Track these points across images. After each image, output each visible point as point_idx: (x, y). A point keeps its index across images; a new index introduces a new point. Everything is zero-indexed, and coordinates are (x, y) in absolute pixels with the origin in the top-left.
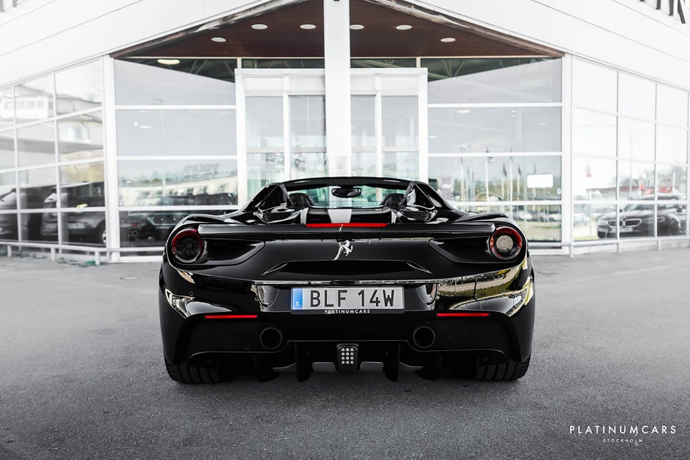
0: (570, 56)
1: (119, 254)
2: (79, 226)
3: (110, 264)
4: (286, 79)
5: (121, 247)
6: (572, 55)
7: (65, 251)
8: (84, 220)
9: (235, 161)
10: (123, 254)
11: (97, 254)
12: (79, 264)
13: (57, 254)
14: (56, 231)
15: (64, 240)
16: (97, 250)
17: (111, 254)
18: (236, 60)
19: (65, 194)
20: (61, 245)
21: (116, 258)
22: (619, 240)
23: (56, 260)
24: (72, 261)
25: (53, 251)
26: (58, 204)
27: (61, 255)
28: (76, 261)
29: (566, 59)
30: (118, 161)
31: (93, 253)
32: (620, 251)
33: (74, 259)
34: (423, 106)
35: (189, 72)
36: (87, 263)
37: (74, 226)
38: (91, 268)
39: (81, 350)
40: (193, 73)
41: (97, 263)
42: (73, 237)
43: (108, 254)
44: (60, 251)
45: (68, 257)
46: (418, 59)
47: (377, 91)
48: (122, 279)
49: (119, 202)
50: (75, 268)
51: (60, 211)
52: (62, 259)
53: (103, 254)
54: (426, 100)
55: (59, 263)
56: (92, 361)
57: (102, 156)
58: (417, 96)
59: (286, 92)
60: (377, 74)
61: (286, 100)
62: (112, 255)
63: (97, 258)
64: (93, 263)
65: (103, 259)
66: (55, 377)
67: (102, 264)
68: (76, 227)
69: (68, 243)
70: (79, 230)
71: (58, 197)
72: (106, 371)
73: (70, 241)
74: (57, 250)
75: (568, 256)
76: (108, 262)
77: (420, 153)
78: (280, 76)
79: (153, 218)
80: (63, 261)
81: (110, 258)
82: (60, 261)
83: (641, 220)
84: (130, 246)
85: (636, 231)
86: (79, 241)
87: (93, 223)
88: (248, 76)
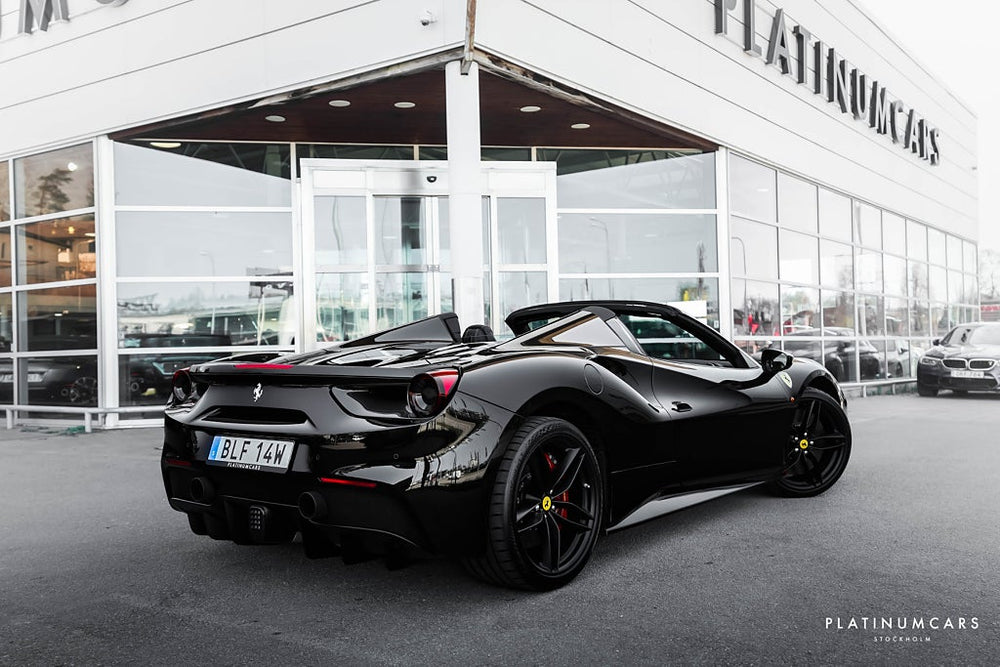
0: (724, 149)
1: (117, 416)
3: (106, 430)
4: (370, 172)
5: (120, 406)
6: (727, 148)
10: (123, 416)
11: (88, 417)
12: (57, 432)
14: (11, 386)
15: (22, 398)
16: (87, 411)
17: (105, 416)
18: (289, 145)
20: (18, 405)
21: (112, 422)
23: (15, 428)
24: (41, 428)
25: (8, 414)
26: (14, 346)
28: (47, 428)
29: (721, 154)
30: (118, 284)
31: (81, 416)
33: (45, 426)
34: (552, 211)
36: (73, 429)
38: (78, 436)
41: (88, 429)
43: (100, 416)
46: (534, 149)
47: (492, 191)
50: (53, 439)
51: (15, 355)
52: (24, 425)
53: (94, 417)
54: (556, 203)
55: (20, 431)
58: (545, 199)
59: (370, 190)
60: (492, 168)
61: (370, 202)
62: (107, 418)
63: (87, 423)
64: (82, 429)
65: (96, 424)
67: (95, 430)
71: (14, 335)
73: (30, 399)
76: (104, 428)
77: (549, 274)
78: (362, 169)
79: (161, 364)
80: (26, 430)
81: (104, 423)
82: (21, 429)
84: (132, 405)
88: (317, 168)
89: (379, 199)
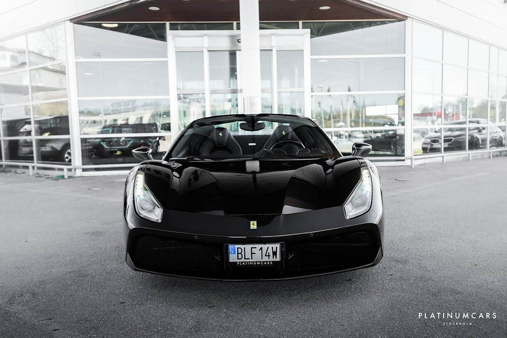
1: (81, 170)
2: (48, 148)
3: (75, 177)
4: (206, 38)
5: (83, 164)
6: (412, 18)
7: (39, 168)
8: (51, 145)
9: (169, 100)
10: (84, 170)
11: (65, 170)
12: (52, 178)
13: (34, 170)
14: (32, 153)
15: (38, 159)
16: (65, 167)
17: (75, 170)
18: (165, 24)
19: (37, 125)
20: (36, 163)
21: (79, 173)
22: (443, 154)
23: (34, 175)
24: (46, 175)
25: (31, 168)
26: (33, 133)
27: (36, 171)
28: (49, 175)
29: (409, 22)
30: (79, 101)
31: (62, 170)
32: (445, 162)
33: (48, 174)
34: (307, 58)
35: (123, 32)
36: (57, 177)
37: (43, 149)
38: (61, 181)
39: (83, 249)
40: (127, 33)
41: (66, 177)
42: (45, 157)
43: (73, 170)
44: (36, 168)
45: (42, 172)
46: (300, 22)
47: (273, 47)
48: (90, 189)
49: (80, 132)
50: (50, 181)
51: (34, 138)
52: (37, 174)
53: (70, 170)
54: (310, 53)
55: (36, 177)
56: (94, 258)
57: (67, 97)
58: (303, 50)
59: (206, 48)
60: (273, 34)
61: (206, 54)
62: (76, 171)
63: (66, 173)
64: (63, 177)
65: (70, 174)
66: (70, 272)
67: (69, 177)
68: (45, 150)
69: (41, 162)
70: (48, 152)
71: (32, 127)
72: (108, 267)
73: (42, 160)
74: (33, 168)
75: (411, 167)
76: (74, 176)
77: (305, 93)
78: (201, 36)
79: (105, 143)
80: (39, 176)
81: (75, 173)
82: (37, 176)
83: (454, 139)
84: (89, 164)
85: (450, 146)
86: (50, 161)
87: (58, 146)
88: (177, 36)
89: (211, 53)
